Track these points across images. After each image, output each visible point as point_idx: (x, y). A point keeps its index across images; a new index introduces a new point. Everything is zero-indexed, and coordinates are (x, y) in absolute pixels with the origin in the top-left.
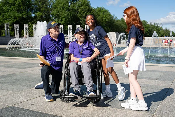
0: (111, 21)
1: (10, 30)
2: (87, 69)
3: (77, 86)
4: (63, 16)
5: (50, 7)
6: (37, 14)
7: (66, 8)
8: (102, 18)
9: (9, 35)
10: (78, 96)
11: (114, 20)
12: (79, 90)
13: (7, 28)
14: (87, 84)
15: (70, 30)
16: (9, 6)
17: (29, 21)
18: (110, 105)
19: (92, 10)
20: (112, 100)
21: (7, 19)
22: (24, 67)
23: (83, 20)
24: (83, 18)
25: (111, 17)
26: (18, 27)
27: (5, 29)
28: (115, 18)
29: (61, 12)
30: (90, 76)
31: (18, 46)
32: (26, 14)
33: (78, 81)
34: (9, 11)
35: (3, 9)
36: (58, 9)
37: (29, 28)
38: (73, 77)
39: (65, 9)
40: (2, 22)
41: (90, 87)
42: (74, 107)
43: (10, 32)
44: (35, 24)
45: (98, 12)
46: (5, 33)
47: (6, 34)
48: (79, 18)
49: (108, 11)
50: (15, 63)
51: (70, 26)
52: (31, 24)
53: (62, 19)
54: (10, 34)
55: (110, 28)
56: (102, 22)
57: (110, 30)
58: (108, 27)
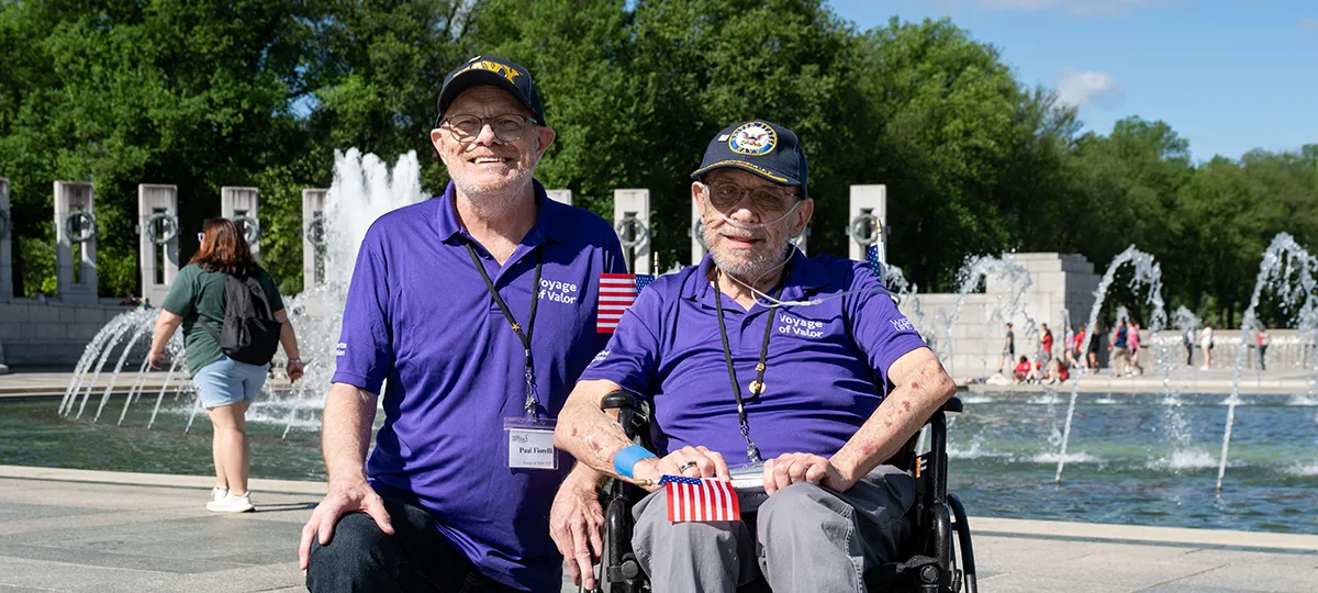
0: (1015, 148)
1: (98, 243)
4: (574, 106)
5: (456, 30)
6: (330, 94)
7: (601, 31)
8: (937, 119)
9: (95, 289)
11: (1047, 143)
13: (75, 225)
15: (632, 234)
16: (93, 24)
17: (270, 163)
19: (834, 44)
21: (71, 142)
22: (204, 555)
25: (1020, 117)
26: (171, 212)
27: (53, 235)
28: (1060, 122)
29: (551, 69)
31: (165, 380)
32: (241, 96)
34: (88, 66)
35: (39, 50)
36: (527, 42)
37: (265, 225)
39: (587, 44)
40: (29, 167)
43: (99, 261)
44: (317, 185)
45: (899, 64)
46: (56, 268)
47: (68, 276)
49: (994, 53)
50: (120, 517)
51: (632, 203)
52: (284, 184)
54: (104, 278)
55: (1010, 216)
56: (935, 165)
57: (1007, 235)
58: (993, 209)
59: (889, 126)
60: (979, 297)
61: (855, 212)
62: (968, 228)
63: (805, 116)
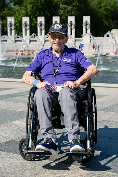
0: (115, 9)
2: (70, 101)
3: (50, 131)
8: (100, 3)
10: (52, 151)
12: (53, 139)
14: (68, 127)
15: (41, 25)
18: (110, 169)
20: (114, 158)
23: (65, 8)
24: (64, 4)
30: (75, 114)
33: (51, 123)
38: (42, 116)
41: (74, 134)
42: (45, 169)
48: (57, 4)
51: (41, 19)
53: (26, 7)
55: (114, 22)
56: (100, 12)
57: (113, 26)
58: (111, 20)
59: (91, 4)
60: (108, 38)
61: (84, 21)
62: (106, 24)
63: (74, 2)
